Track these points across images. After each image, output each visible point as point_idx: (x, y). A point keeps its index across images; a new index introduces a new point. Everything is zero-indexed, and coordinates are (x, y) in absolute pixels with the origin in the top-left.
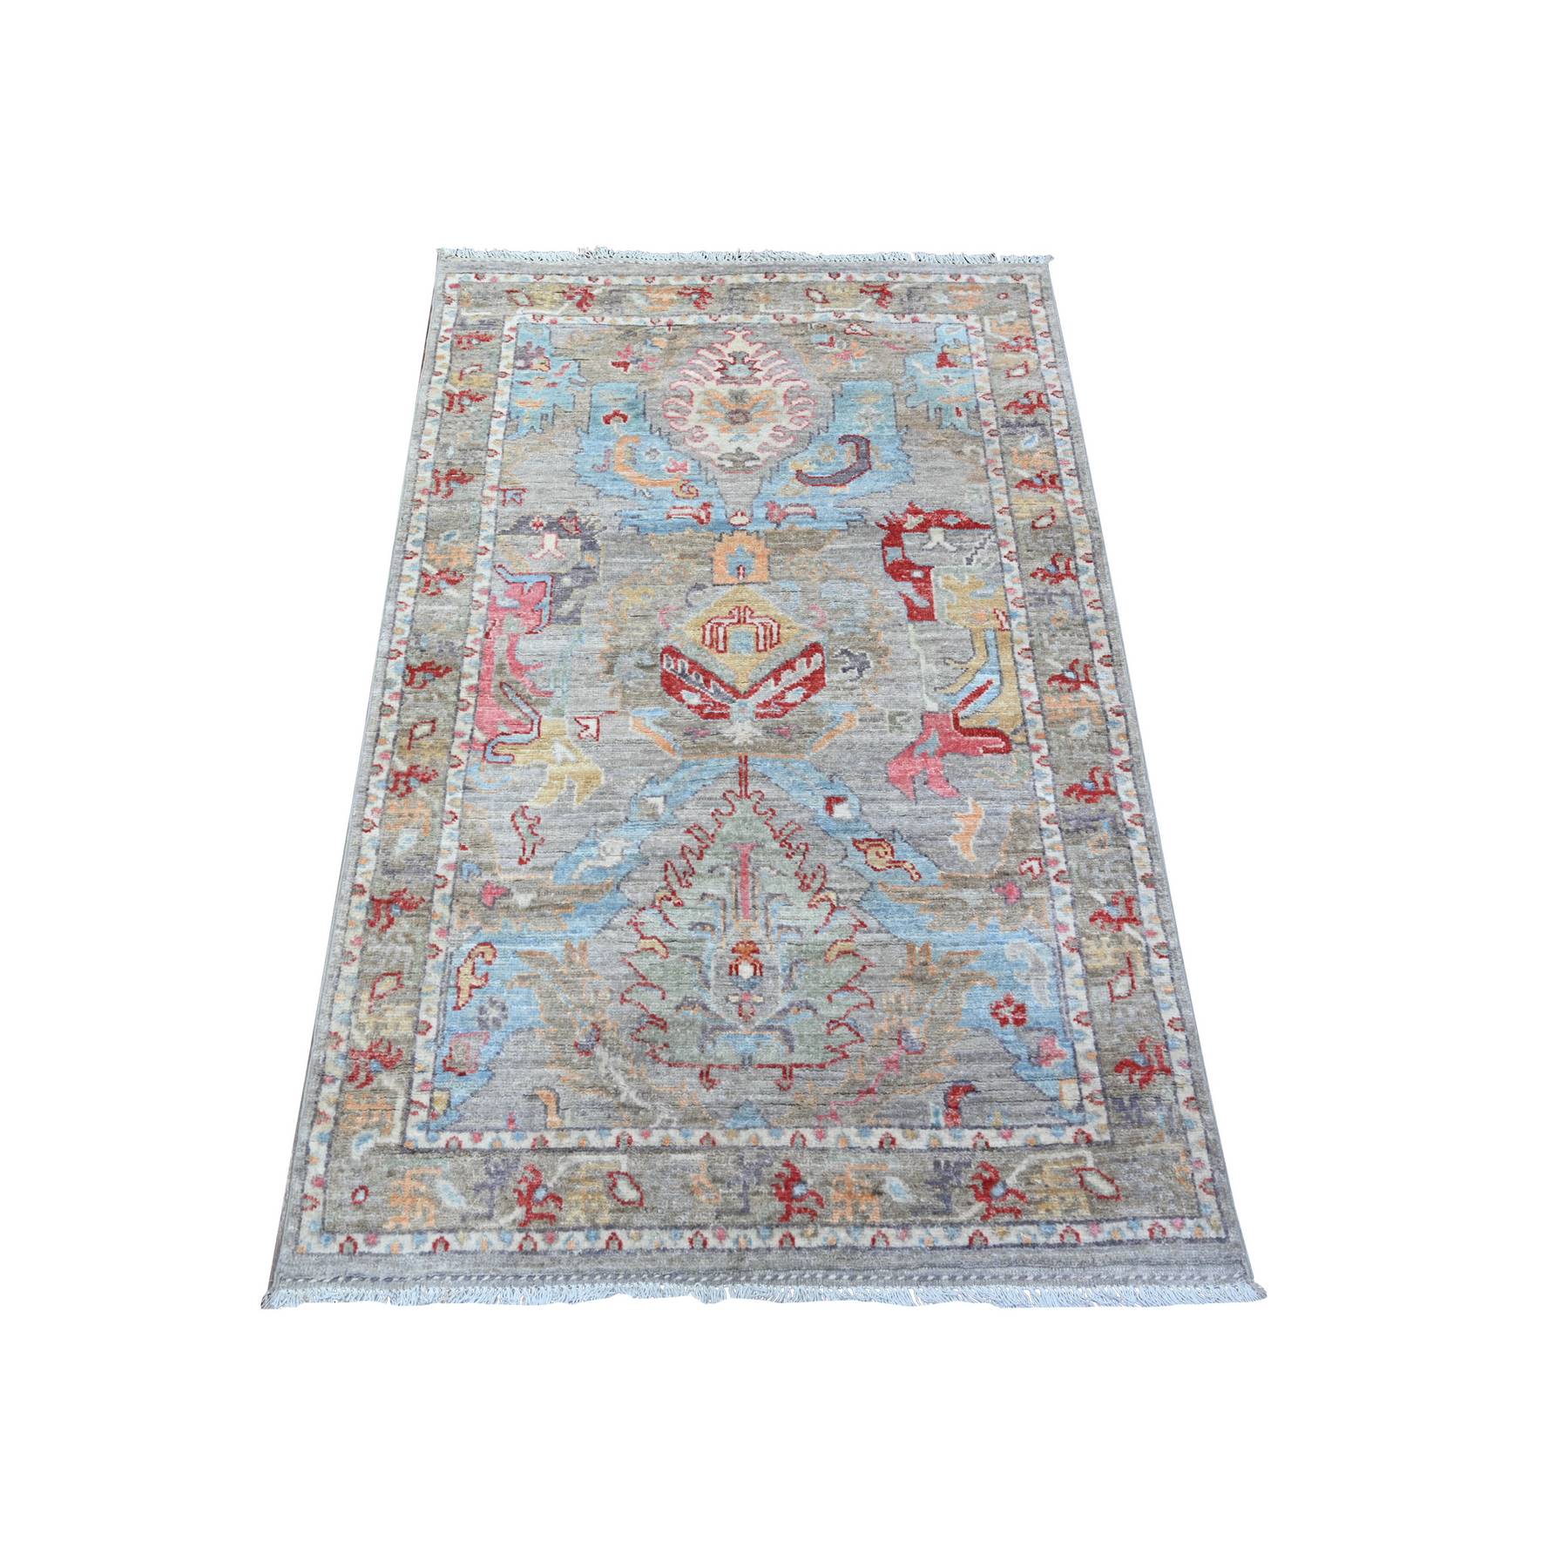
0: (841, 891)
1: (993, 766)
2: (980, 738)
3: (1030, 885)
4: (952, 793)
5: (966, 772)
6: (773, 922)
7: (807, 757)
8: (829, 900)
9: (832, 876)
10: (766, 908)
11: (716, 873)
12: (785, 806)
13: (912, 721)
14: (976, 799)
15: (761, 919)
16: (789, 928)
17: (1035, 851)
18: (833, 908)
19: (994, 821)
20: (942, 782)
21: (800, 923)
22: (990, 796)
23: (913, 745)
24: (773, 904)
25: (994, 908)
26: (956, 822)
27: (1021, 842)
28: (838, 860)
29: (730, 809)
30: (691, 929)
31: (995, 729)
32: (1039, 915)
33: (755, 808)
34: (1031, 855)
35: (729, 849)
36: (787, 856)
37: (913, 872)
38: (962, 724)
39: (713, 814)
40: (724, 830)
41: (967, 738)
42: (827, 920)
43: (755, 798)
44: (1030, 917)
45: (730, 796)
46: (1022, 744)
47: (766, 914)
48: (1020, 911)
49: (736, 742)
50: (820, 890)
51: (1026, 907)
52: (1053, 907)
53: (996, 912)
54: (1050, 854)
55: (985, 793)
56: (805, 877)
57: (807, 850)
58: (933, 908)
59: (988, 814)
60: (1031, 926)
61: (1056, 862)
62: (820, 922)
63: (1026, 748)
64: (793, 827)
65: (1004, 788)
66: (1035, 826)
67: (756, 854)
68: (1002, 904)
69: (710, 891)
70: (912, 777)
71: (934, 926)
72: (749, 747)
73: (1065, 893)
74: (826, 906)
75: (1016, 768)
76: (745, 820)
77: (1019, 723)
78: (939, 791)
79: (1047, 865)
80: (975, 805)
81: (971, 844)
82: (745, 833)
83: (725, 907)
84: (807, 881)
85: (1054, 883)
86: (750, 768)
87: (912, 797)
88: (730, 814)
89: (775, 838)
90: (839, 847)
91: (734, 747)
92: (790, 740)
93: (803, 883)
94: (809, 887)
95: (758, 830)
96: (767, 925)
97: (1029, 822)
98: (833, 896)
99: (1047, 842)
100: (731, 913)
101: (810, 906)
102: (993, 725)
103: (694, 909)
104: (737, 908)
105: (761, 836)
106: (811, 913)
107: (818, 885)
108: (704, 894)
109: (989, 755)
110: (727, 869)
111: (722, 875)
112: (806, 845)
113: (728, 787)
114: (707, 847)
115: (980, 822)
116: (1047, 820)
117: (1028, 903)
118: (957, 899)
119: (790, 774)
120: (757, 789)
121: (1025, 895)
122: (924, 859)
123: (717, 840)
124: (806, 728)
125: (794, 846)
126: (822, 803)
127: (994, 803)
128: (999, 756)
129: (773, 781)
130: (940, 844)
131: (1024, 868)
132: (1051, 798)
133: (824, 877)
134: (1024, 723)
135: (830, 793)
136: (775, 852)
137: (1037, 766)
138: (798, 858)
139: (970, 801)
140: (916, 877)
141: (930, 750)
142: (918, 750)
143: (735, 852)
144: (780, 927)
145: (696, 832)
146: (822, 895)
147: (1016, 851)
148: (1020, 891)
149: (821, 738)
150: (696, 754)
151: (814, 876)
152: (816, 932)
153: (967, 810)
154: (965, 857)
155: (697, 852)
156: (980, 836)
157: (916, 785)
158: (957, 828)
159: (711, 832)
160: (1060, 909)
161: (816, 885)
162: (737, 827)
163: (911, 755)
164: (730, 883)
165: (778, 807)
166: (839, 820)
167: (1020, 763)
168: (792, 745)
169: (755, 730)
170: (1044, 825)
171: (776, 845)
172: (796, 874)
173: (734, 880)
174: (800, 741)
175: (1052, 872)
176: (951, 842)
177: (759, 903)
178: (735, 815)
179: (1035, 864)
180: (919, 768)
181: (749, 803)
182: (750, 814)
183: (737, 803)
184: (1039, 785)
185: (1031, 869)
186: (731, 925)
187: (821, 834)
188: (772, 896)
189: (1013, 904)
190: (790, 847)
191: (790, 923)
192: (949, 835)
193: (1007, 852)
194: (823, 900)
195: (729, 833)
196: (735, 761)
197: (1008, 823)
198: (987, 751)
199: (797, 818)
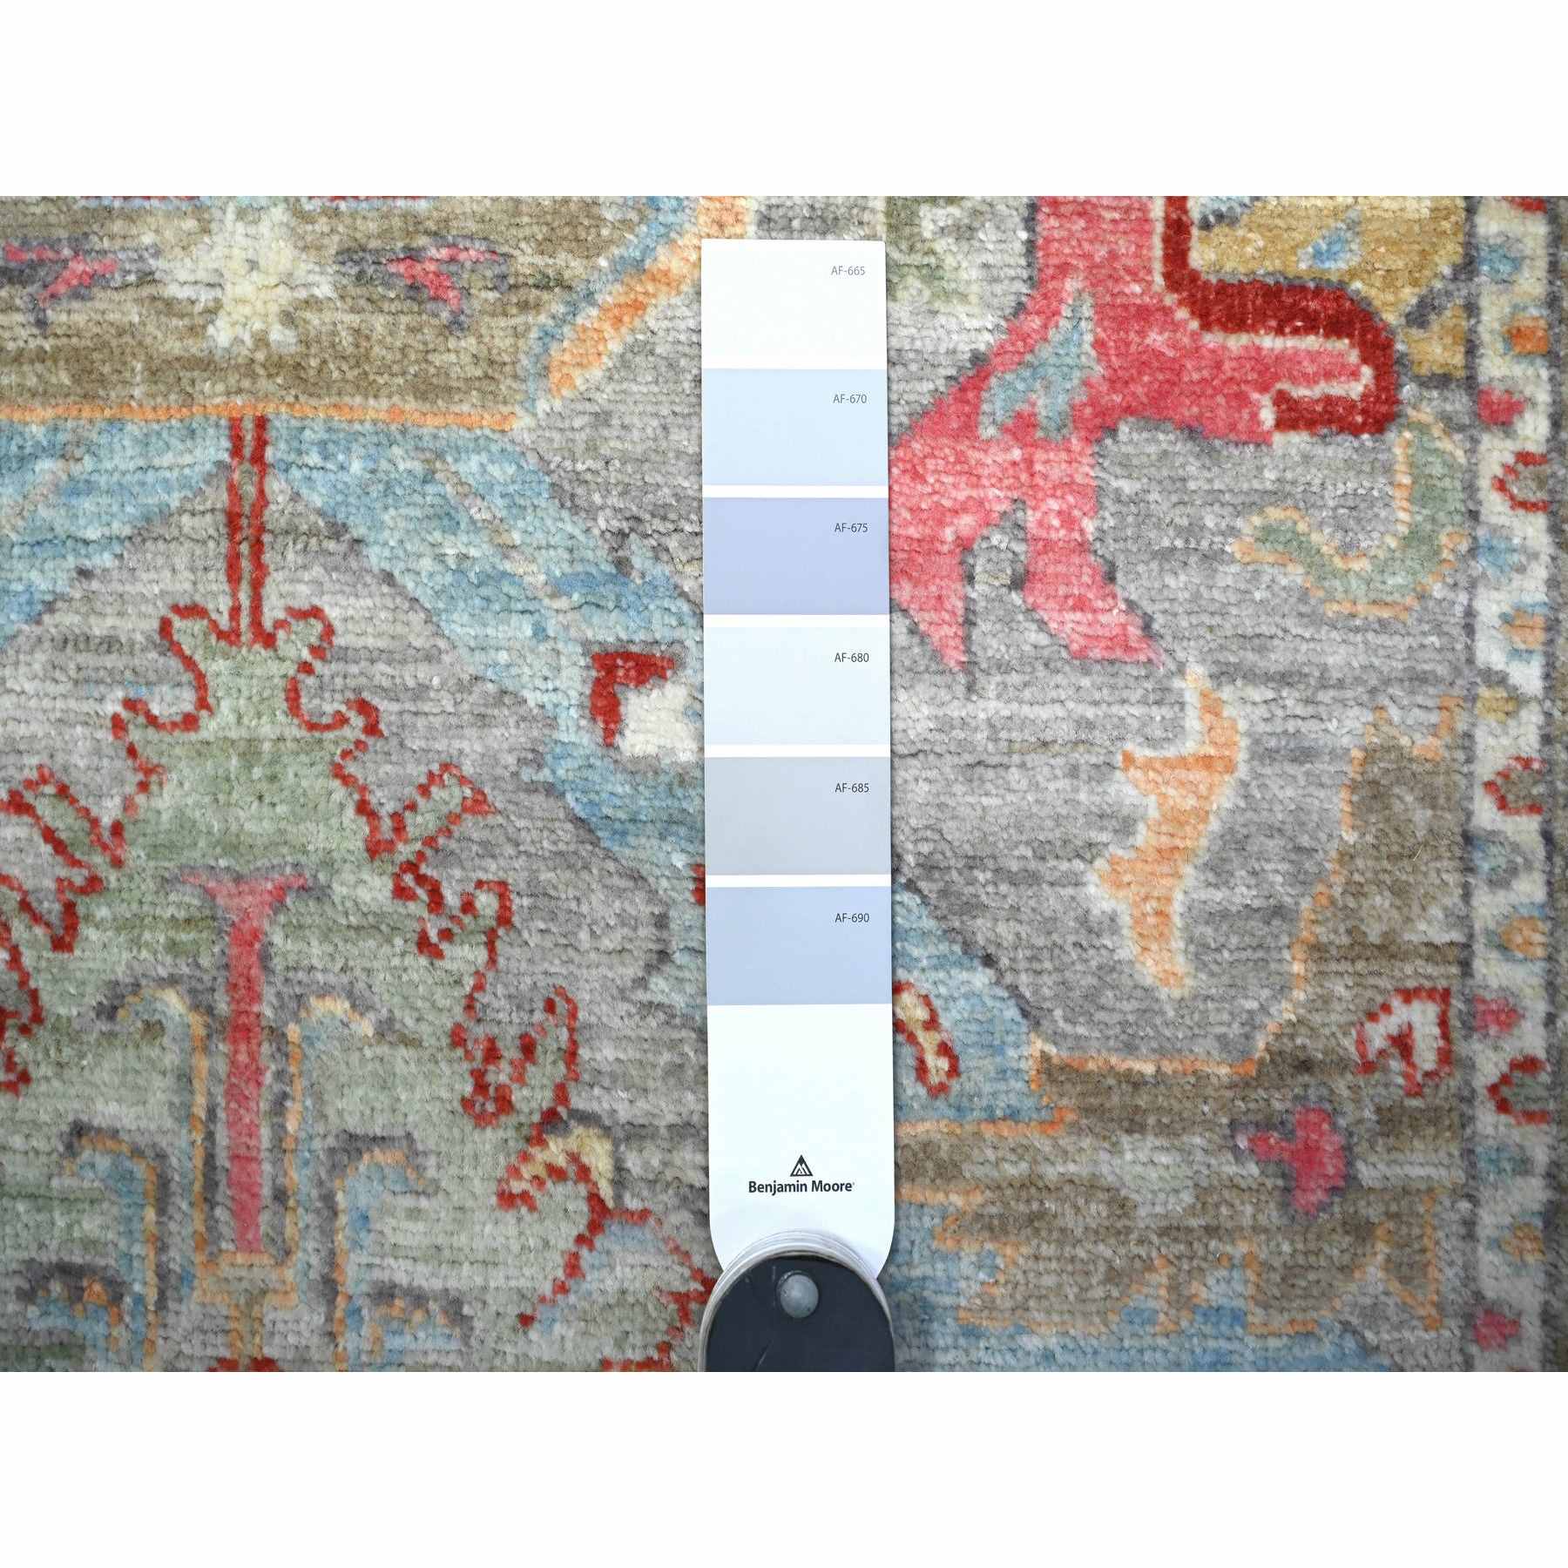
0: (637, 1133)
1: (1308, 502)
2: (1269, 342)
3: (1391, 1122)
4: (1120, 641)
5: (1193, 530)
6: (354, 1277)
7: (522, 424)
8: (584, 1173)
9: (601, 1054)
10: (328, 1199)
11: (128, 1022)
12: (420, 693)
13: (987, 235)
14: (1223, 674)
15: (309, 1254)
16: (419, 1299)
17: (1433, 951)
18: (600, 1214)
19: (1285, 789)
20: (1084, 580)
21: (463, 1279)
22: (1278, 659)
23: (980, 369)
24: (355, 1191)
25: (1232, 1235)
26: (1125, 790)
27: (1381, 901)
28: (632, 971)
29: (186, 701)
30: (27, 1296)
31: (1339, 292)
32: (1407, 1270)
33: (293, 695)
34: (1412, 972)
35: (185, 899)
36: (424, 944)
37: (928, 1041)
38: (1200, 256)
39: (118, 724)
40: (165, 801)
41: (1212, 339)
42: (573, 1267)
43: (296, 645)
44: (1374, 1273)
45: (187, 632)
46: (1442, 381)
47: (328, 1233)
48: (1337, 1248)
49: (221, 334)
50: (551, 1121)
51: (1361, 1231)
52: (1470, 1224)
53: (1242, 1248)
54: (1492, 972)
55: (1262, 644)
56: (492, 1054)
57: (504, 918)
58: (994, 1227)
59: (1263, 754)
60: (1373, 1313)
61: (1508, 1015)
62: (540, 1275)
63: (1459, 403)
64: (449, 796)
65: (1348, 625)
66: (1450, 820)
67: (296, 930)
68: (1272, 1215)
69: (106, 1111)
70: (965, 545)
71: (990, 1306)
72: (276, 365)
73: (1523, 1166)
74: (569, 1199)
75: (1403, 516)
76: (250, 751)
77: (1446, 258)
78: (1072, 624)
79: (1469, 1030)
80: (1212, 708)
81: (1177, 907)
82: (255, 822)
83: (162, 1196)
84: (500, 1075)
85: (1488, 1120)
86: (276, 486)
87: (954, 657)
88: (190, 722)
89: (375, 849)
90: (640, 906)
91: (208, 365)
92: (456, 325)
93: (481, 1087)
94: (505, 1104)
95: (306, 808)
96: (329, 1288)
97: (1429, 799)
98: (599, 1158)
99: (1488, 907)
100: (186, 1222)
101: (507, 1199)
102: (1335, 268)
103: (39, 1198)
104: (211, 1203)
105: (318, 837)
106: (504, 1231)
107: (545, 1099)
108: (79, 1130)
109: (1298, 440)
110: (173, 1004)
111: (153, 1029)
112: (502, 890)
113: (181, 586)
114: (94, 885)
115: (1225, 798)
116: (1502, 792)
117: (1373, 1212)
118: (1092, 1186)
119: (446, 518)
120: (303, 596)
121: (1367, 1173)
122: (981, 978)
123: (135, 854)
124: (527, 260)
125: (452, 899)
126: (575, 681)
127: (1290, 698)
128: (1342, 448)
129: (375, 557)
130: (1052, 900)
131: (1378, 1035)
132: (1528, 677)
133: (571, 1055)
134: (1467, 267)
135: (610, 630)
136: (373, 926)
137: (1495, 507)
138: (465, 956)
139: (1193, 683)
140: (938, 1065)
141: (1048, 405)
142: (997, 403)
143: (206, 919)
144: (385, 1294)
145: (46, 808)
146: (555, 1150)
147: (1358, 948)
148: (1347, 1153)
149: (589, 316)
150: (44, 394)
151: (528, 1048)
152: (526, 1320)
153: (1175, 729)
154: (1148, 971)
155: (51, 908)
156: (1217, 871)
157: (979, 591)
158: (1126, 827)
159: (109, 811)
160: (1496, 1244)
161: (532, 1097)
162: (219, 787)
163: (968, 428)
164: (185, 1078)
165: (392, 694)
166: (642, 770)
167: (1424, 493)
168: (458, 355)
169: (305, 269)
170: (1485, 814)
171: (375, 889)
172: (457, 1038)
173: (202, 1064)
174: (498, 334)
175: (1489, 1063)
176: (1099, 896)
177: (299, 1178)
178: (210, 727)
179: (1422, 1018)
180: (997, 497)
181: (271, 669)
182: (274, 725)
183: (217, 668)
184: (1490, 606)
185: (1402, 1043)
186: (186, 1278)
187: (566, 832)
188: (353, 1145)
189: (1310, 1214)
190: (436, 902)
191: (425, 1278)
192: (1088, 852)
193: (1318, 951)
194: (556, 1173)
195: (183, 821)
196: (213, 449)
197: (1339, 803)
198: (1293, 416)
199: (470, 748)
